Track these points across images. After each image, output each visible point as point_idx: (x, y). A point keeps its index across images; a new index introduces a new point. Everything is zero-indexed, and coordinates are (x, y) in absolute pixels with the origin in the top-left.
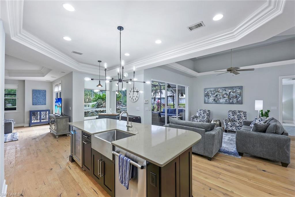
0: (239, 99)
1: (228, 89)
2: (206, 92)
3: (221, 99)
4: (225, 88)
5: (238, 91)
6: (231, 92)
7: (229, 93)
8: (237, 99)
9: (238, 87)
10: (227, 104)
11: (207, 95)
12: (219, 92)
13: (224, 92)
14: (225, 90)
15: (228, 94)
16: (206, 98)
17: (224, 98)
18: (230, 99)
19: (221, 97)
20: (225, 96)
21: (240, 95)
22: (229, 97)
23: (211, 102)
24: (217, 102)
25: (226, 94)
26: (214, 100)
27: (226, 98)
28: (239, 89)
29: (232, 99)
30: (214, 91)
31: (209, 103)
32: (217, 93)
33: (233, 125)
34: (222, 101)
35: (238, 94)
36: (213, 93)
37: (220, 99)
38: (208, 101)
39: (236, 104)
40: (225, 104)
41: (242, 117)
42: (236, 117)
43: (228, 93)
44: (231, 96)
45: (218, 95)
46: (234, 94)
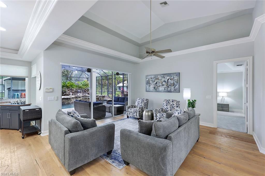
0: (176, 86)
1: (166, 76)
2: (147, 80)
3: (161, 87)
4: (164, 75)
5: (176, 78)
6: (169, 79)
7: (168, 80)
8: (175, 87)
9: (175, 73)
10: (166, 92)
11: (148, 83)
12: (158, 79)
13: (163, 79)
14: (164, 77)
15: (167, 82)
16: (147, 85)
17: (163, 86)
18: (169, 87)
19: (161, 84)
20: (164, 83)
21: (177, 83)
22: (167, 84)
23: (152, 90)
24: (157, 90)
25: (165, 81)
26: (154, 88)
27: (165, 86)
28: (176, 76)
29: (170, 86)
30: (154, 78)
31: (150, 92)
32: (157, 80)
33: (161, 116)
34: (161, 88)
35: (176, 82)
36: (153, 80)
37: (159, 87)
38: (149, 89)
39: (173, 92)
40: (164, 92)
41: (175, 108)
42: (169, 107)
43: (166, 80)
44: (169, 83)
45: (158, 83)
46: (172, 82)
